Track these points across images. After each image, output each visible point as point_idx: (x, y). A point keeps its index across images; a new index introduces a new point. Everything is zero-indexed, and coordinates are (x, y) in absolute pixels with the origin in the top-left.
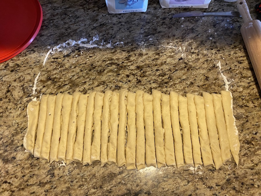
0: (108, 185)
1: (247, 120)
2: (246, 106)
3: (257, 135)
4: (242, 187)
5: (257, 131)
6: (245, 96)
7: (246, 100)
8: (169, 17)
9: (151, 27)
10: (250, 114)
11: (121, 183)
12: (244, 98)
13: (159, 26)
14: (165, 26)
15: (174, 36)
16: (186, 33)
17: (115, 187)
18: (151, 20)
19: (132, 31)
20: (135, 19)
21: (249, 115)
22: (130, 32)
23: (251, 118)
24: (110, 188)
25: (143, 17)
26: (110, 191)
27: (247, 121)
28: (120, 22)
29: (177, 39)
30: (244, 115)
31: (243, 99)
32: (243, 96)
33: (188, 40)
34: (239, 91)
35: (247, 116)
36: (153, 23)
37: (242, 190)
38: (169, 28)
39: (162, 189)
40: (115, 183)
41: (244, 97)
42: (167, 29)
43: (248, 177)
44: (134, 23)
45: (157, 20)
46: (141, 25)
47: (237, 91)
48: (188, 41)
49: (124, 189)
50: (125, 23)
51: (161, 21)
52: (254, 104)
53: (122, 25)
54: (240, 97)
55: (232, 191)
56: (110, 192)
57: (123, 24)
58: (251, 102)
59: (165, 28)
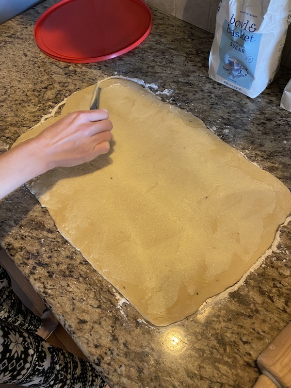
0: (28, 230)
1: (251, 314)
2: (271, 298)
3: (246, 346)
4: (152, 379)
5: (251, 341)
6: (283, 285)
7: (279, 291)
8: (278, 121)
9: (242, 119)
10: (265, 312)
11: (40, 240)
12: (279, 285)
13: (253, 123)
14: (261, 129)
15: (261, 145)
16: (281, 153)
17: (32, 238)
18: (251, 112)
19: (215, 108)
20: (231, 99)
21: (262, 313)
22: (211, 108)
23: (261, 317)
24: (26, 235)
25: (244, 103)
26: (24, 237)
27: (250, 317)
28: (211, 92)
29: (261, 151)
30: (255, 306)
31: (275, 286)
32: (280, 283)
33: (275, 162)
34: (281, 271)
35: (257, 311)
36: (250, 117)
37: (148, 383)
38: (265, 133)
39: (67, 285)
40: (35, 235)
41: (281, 285)
42: (260, 132)
43: (173, 378)
44: (227, 102)
45: (258, 116)
46: (232, 110)
47: (277, 269)
48: (273, 163)
49: (35, 248)
50: (216, 96)
51: (263, 121)
52: (286, 307)
53: (210, 96)
54: (274, 280)
55: (134, 370)
56: (22, 238)
57: (213, 96)
58: (283, 300)
59: (259, 130)
